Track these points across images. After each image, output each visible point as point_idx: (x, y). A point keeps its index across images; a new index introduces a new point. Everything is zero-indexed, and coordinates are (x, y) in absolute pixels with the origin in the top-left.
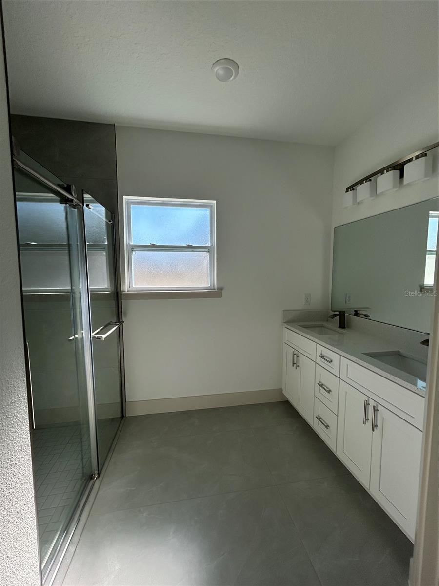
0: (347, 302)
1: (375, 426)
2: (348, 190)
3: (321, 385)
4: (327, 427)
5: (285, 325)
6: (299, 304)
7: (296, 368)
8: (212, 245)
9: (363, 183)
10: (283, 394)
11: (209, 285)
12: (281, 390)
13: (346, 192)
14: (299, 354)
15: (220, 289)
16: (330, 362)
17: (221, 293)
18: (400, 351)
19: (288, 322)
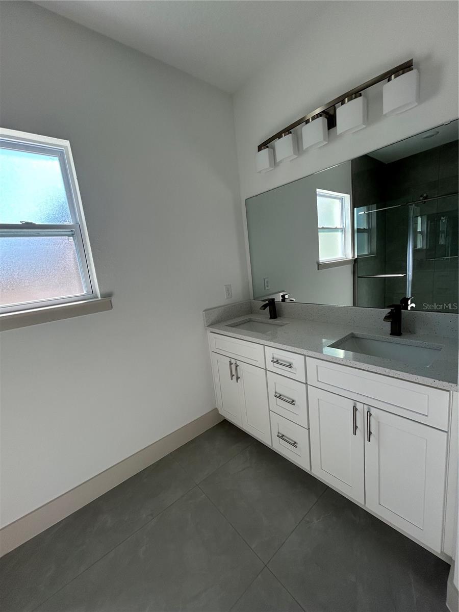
0: (266, 288)
2: (260, 148)
3: (280, 397)
4: (294, 444)
5: (211, 329)
6: (220, 300)
7: (237, 382)
8: (78, 223)
9: (282, 137)
10: (219, 414)
11: (85, 293)
12: (216, 410)
13: (259, 151)
14: (238, 363)
15: (107, 296)
16: (290, 366)
17: (111, 301)
18: (354, 332)
19: (212, 325)
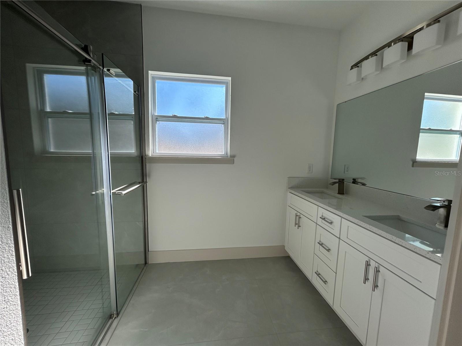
0: (346, 172)
1: (376, 286)
2: (352, 68)
3: (321, 244)
4: (325, 282)
5: (290, 190)
6: (303, 173)
7: (298, 228)
8: (227, 118)
9: (369, 58)
10: (285, 250)
11: (224, 154)
12: (284, 246)
13: (351, 69)
14: (301, 216)
15: (233, 157)
16: (331, 223)
17: (234, 159)
18: (401, 215)
19: (292, 188)
